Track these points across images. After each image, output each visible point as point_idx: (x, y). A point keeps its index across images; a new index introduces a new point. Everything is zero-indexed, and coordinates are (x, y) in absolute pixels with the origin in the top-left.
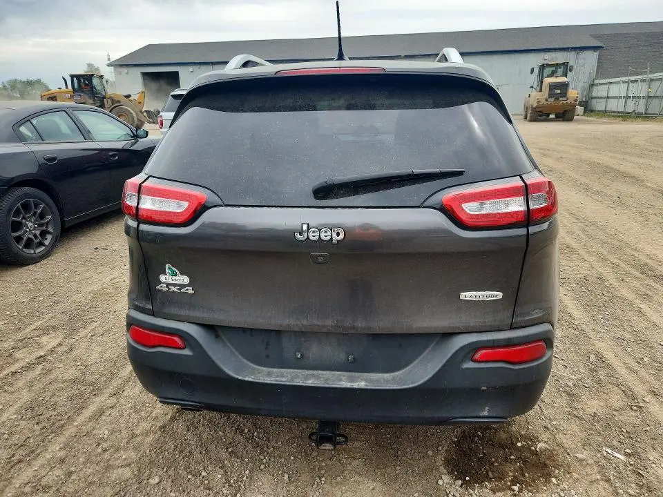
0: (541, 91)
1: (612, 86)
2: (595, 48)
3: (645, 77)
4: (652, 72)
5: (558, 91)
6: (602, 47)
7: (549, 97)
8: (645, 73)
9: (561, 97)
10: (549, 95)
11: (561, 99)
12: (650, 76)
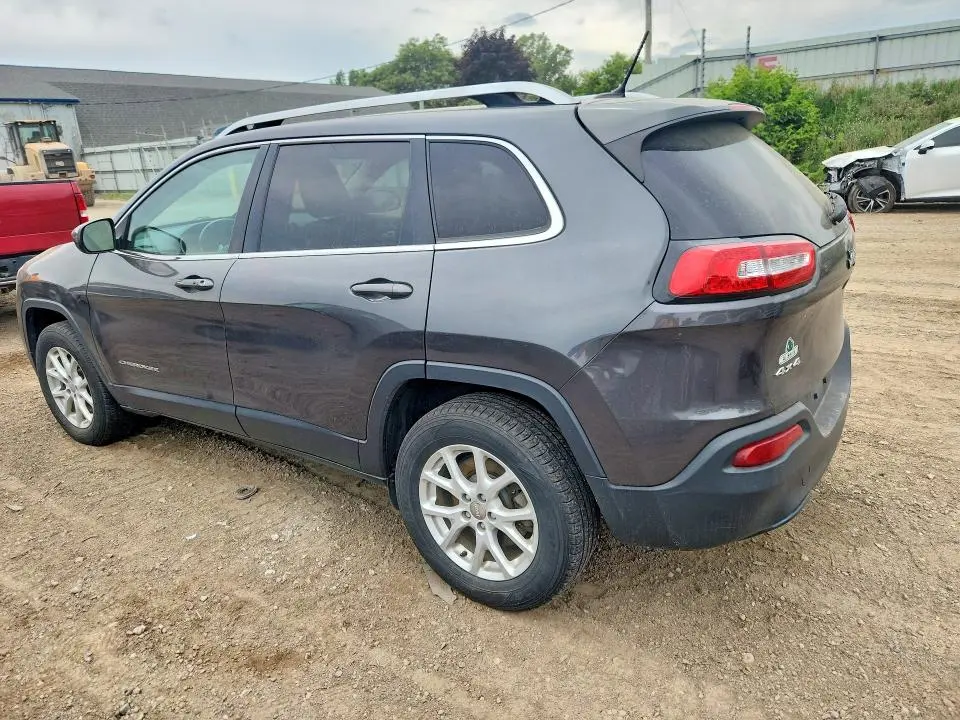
0: (26, 162)
1: (114, 156)
2: (69, 103)
3: (163, 143)
4: (170, 137)
5: (60, 164)
6: (76, 102)
7: (50, 172)
8: (163, 139)
9: (69, 171)
10: (48, 168)
11: (69, 175)
12: (169, 142)
